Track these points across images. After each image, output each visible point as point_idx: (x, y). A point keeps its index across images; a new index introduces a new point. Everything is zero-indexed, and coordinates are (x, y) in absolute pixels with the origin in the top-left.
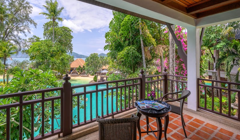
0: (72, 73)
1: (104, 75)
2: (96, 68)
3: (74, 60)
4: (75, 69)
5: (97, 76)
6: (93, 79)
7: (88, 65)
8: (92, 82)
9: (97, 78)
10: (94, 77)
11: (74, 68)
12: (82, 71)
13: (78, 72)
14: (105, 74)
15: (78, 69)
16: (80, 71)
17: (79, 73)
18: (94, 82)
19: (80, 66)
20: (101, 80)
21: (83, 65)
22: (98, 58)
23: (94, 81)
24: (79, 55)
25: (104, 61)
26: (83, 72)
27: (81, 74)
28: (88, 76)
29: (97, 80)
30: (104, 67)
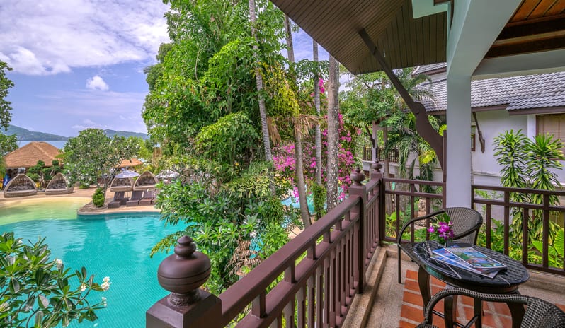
0: (12, 186)
1: (122, 184)
2: (102, 166)
3: (16, 147)
4: (22, 171)
5: (105, 188)
6: (90, 200)
7: (74, 159)
8: (87, 210)
9: (104, 195)
10: (93, 192)
11: (16, 169)
12: (47, 178)
13: (35, 181)
14: (125, 181)
15: (33, 172)
16: (42, 179)
17: (37, 185)
18: (93, 207)
19: (40, 162)
20: (116, 200)
21: (54, 159)
22: (108, 140)
23: (96, 204)
24: (30, 132)
25: (125, 147)
26: (54, 178)
27: (44, 185)
28: (70, 192)
29: (103, 202)
30: (125, 163)
